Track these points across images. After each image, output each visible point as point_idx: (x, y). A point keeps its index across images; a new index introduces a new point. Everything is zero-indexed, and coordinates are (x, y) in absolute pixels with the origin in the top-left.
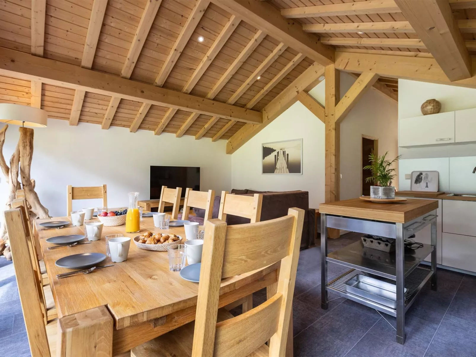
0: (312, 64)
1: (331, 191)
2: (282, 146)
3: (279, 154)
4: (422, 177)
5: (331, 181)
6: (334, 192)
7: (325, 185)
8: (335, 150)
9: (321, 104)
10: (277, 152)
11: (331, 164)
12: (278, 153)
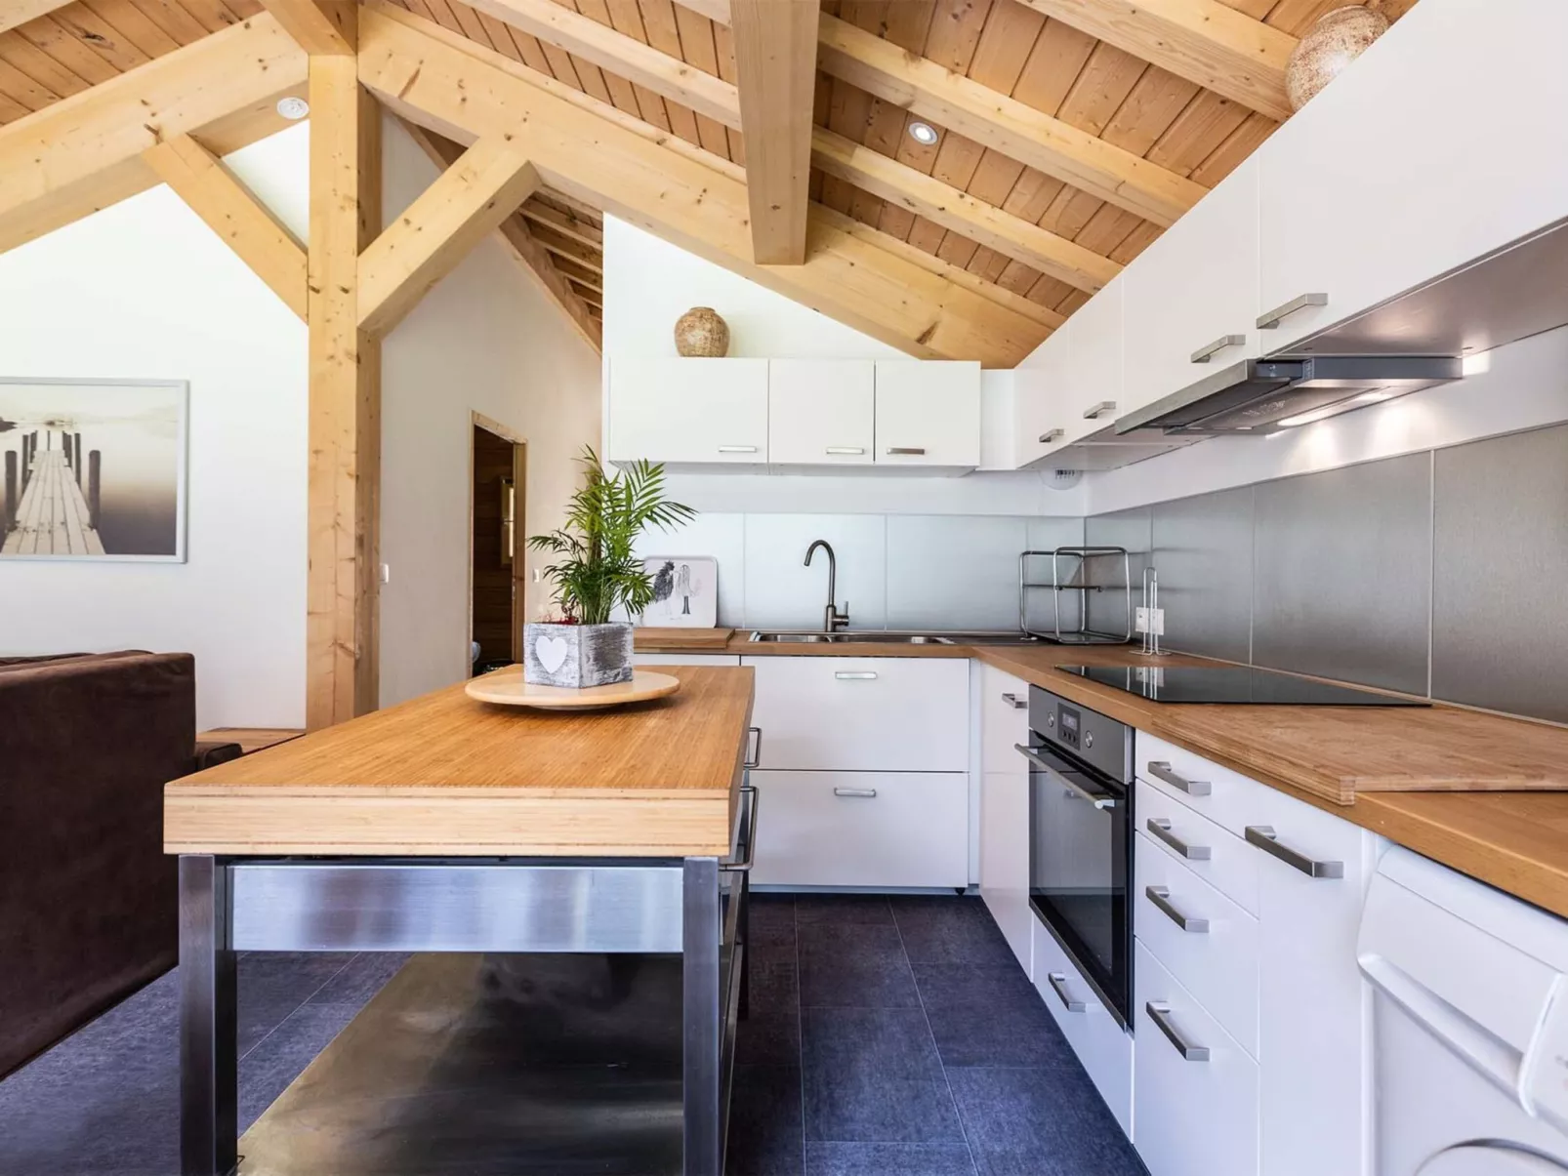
0: (241, 19)
1: (335, 643)
2: (56, 404)
3: (34, 447)
4: (672, 578)
5: (338, 595)
6: (351, 646)
7: (309, 613)
8: (357, 452)
9: (286, 226)
10: (25, 438)
11: (339, 514)
12: (30, 441)
